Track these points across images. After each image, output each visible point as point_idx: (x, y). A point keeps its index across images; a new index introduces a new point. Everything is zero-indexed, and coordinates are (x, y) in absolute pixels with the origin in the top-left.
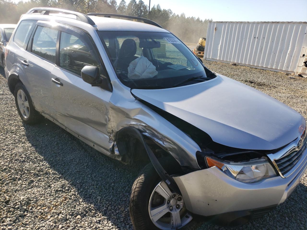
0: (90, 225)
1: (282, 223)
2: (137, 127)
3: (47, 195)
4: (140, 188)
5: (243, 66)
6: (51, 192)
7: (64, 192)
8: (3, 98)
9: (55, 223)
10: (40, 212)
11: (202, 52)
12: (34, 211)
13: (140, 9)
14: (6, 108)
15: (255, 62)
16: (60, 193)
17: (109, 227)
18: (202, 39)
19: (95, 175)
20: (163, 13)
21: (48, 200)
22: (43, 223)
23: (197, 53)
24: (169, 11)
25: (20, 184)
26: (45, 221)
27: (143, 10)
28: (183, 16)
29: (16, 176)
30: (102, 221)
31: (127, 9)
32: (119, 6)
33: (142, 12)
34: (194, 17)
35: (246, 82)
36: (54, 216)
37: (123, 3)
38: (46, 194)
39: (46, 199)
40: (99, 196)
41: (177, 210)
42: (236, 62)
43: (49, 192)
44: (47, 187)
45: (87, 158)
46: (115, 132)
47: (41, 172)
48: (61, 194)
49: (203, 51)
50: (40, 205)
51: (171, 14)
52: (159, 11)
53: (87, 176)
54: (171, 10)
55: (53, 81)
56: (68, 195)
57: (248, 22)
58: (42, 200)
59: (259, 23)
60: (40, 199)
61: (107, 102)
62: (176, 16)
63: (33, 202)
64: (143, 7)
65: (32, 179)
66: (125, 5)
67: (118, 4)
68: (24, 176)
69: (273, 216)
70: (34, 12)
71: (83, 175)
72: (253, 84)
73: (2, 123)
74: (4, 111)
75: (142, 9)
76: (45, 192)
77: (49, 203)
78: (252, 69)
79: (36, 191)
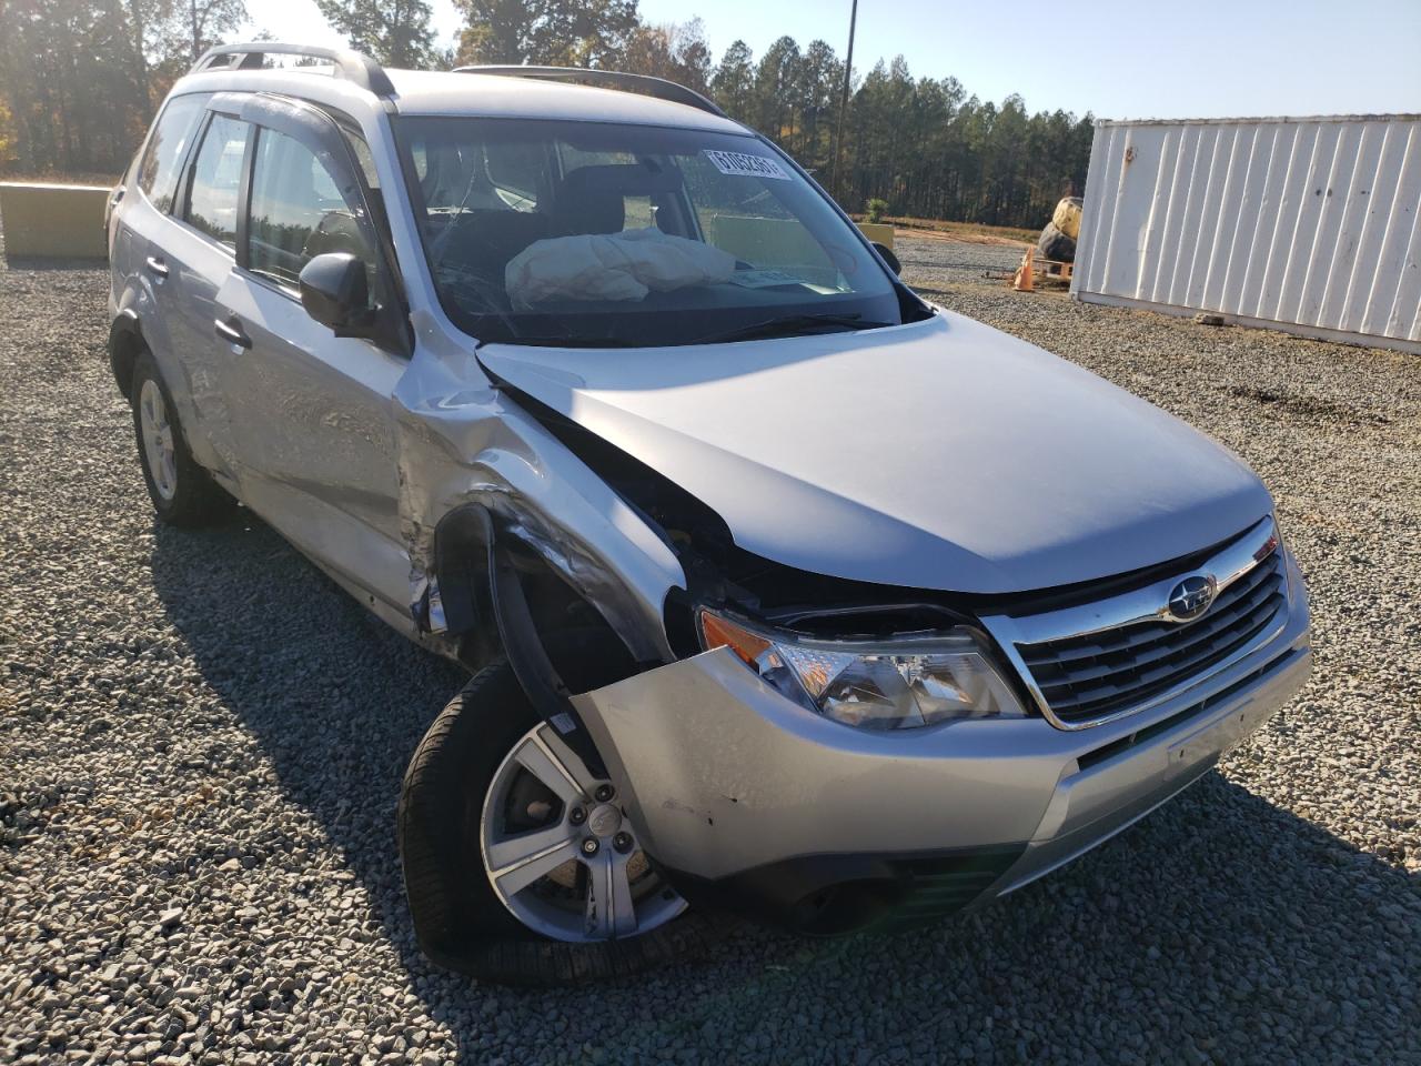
0: (262, 898)
1: (1125, 967)
2: (487, 501)
3: (139, 779)
4: (440, 739)
5: (1258, 329)
6: (162, 769)
7: (214, 774)
8: (117, 428)
9: (130, 876)
10: (87, 834)
11: (1065, 267)
12: (66, 829)
13: (816, 81)
14: (116, 464)
15: (1316, 308)
16: (195, 775)
17: (339, 912)
18: (1071, 206)
19: (361, 720)
20: (923, 97)
21: (138, 795)
22: (82, 872)
23: (1045, 272)
24: (949, 88)
25: (54, 732)
26: (94, 869)
27: (828, 82)
28: (1016, 106)
29: (48, 704)
30: (320, 889)
31: (757, 81)
32: (719, 67)
33: (823, 94)
34: (1066, 111)
35: (1239, 395)
36: (135, 854)
37: (736, 54)
38: (137, 775)
39: (132, 791)
40: (348, 797)
41: (618, 855)
42: (1221, 309)
43: (154, 768)
44: (152, 750)
45: (360, 660)
46: (427, 534)
47: (154, 696)
48: (194, 779)
49: (1070, 260)
50: (98, 811)
51: (959, 100)
52: (903, 85)
53: (328, 724)
54: (960, 81)
55: (220, 331)
56: (222, 784)
57: (1286, 118)
58: (116, 793)
59: (1341, 122)
60: (107, 789)
61: (386, 399)
62: (981, 110)
63: (75, 799)
64: (827, 71)
65: (107, 717)
66: (746, 66)
67: (716, 60)
68: (78, 706)
69: (1093, 938)
70: (211, 65)
71: (315, 721)
72: (1269, 405)
73: (77, 515)
74: (101, 476)
75: (821, 78)
76: (136, 766)
77: (136, 806)
78: (1297, 342)
79: (104, 760)
